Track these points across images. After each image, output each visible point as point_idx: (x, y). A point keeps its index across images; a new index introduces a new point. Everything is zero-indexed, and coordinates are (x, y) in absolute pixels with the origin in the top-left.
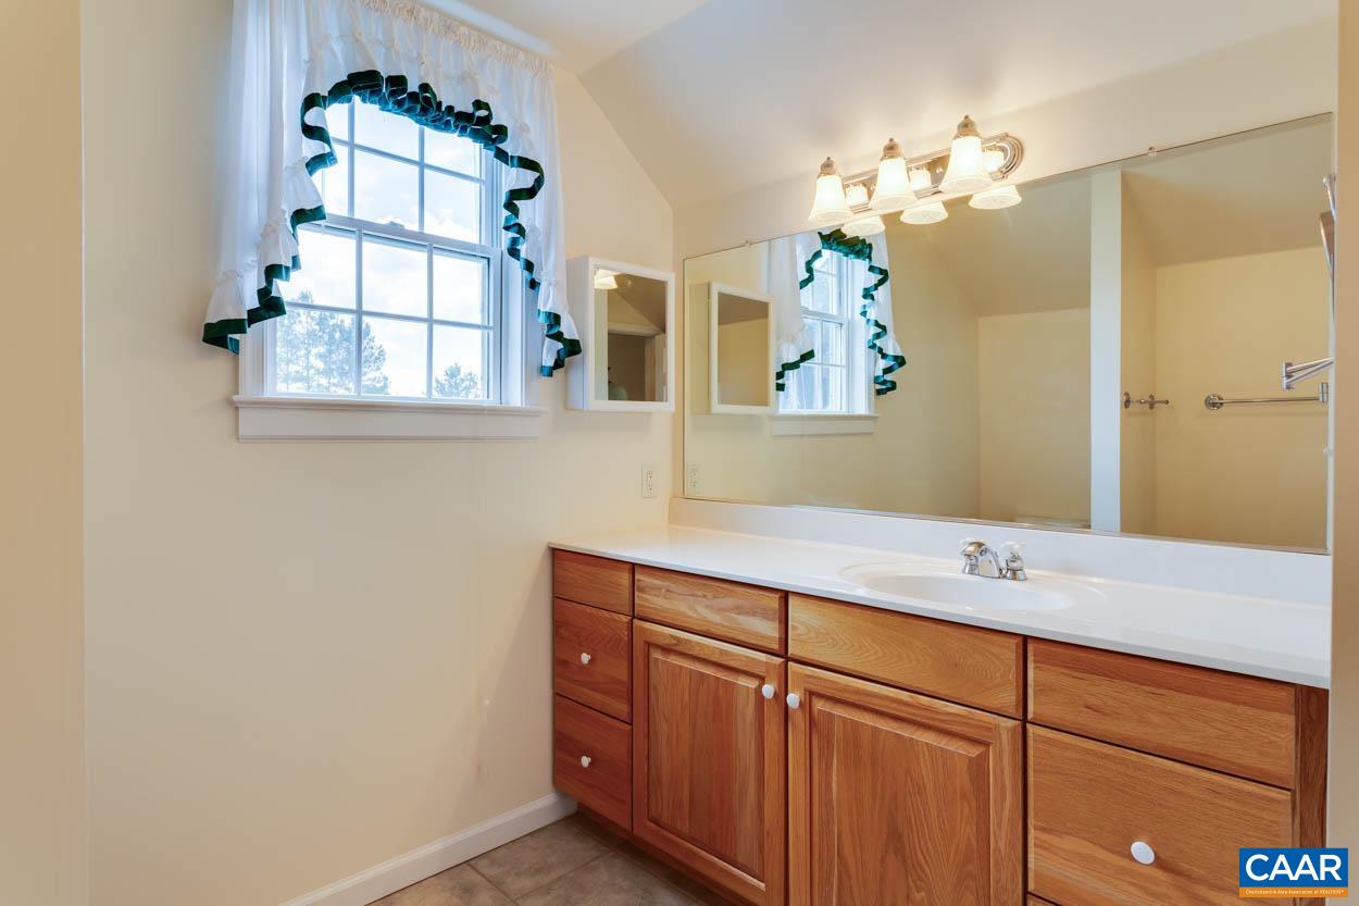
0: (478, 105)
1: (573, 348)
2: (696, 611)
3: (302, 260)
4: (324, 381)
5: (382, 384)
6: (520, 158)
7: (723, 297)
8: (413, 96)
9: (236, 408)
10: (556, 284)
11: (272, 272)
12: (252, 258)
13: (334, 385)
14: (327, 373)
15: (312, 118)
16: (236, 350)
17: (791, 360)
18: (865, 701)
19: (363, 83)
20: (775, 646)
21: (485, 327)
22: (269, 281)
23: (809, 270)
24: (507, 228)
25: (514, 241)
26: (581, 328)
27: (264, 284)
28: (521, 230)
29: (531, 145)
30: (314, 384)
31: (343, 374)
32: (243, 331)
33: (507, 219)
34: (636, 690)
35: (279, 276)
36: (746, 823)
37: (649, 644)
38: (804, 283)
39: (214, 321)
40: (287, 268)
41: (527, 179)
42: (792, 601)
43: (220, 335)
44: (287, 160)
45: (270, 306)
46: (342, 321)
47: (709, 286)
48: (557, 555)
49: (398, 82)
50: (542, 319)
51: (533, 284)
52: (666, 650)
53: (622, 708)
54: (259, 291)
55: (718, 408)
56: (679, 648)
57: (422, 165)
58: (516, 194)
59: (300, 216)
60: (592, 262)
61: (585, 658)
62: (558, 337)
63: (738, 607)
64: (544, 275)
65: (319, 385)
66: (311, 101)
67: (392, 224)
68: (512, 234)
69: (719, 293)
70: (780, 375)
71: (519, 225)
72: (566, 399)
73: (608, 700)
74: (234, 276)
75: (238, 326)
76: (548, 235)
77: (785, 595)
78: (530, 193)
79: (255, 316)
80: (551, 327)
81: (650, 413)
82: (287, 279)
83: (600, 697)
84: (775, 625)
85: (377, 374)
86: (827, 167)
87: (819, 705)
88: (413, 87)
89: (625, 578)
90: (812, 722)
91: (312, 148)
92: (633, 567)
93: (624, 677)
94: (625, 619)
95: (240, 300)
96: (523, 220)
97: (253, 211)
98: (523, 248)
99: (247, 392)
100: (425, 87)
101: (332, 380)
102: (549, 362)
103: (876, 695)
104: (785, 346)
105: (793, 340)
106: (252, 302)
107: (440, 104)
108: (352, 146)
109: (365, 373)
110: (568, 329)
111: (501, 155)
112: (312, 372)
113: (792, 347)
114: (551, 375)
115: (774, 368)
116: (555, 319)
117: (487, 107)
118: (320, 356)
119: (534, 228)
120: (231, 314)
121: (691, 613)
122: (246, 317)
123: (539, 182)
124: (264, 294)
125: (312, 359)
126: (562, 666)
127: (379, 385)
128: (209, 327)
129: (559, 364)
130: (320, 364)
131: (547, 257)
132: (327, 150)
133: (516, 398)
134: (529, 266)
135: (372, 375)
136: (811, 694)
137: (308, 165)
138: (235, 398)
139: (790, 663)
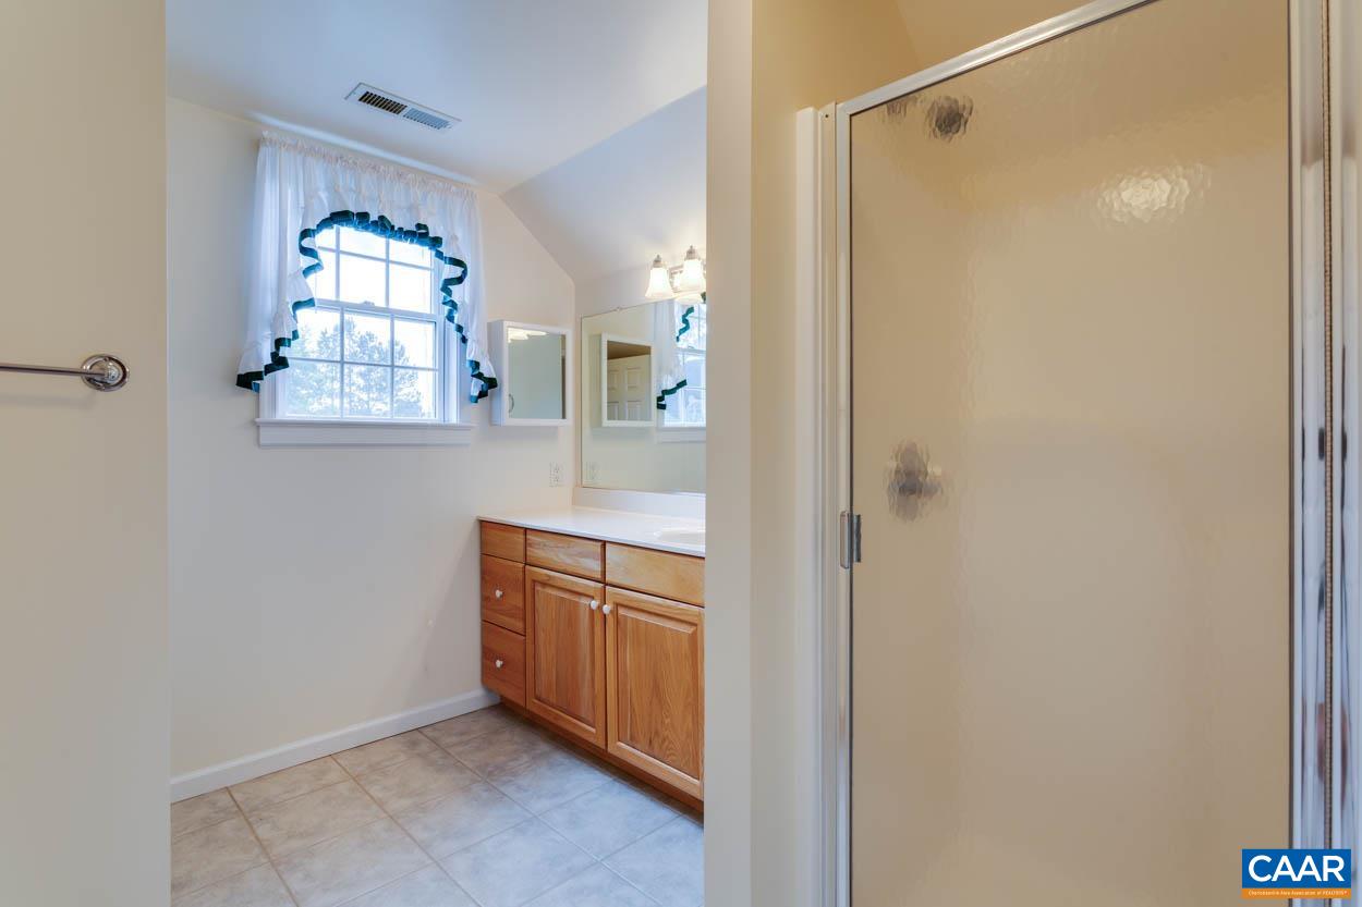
0: (419, 226)
1: (492, 383)
2: (557, 556)
3: (300, 333)
4: (364, 396)
5: (415, 398)
6: (451, 259)
7: (610, 343)
8: (375, 223)
9: (258, 426)
10: (478, 342)
11: (279, 342)
12: (268, 332)
13: (373, 399)
14: (368, 389)
15: (306, 243)
16: (258, 390)
17: (669, 388)
18: (642, 606)
19: (339, 217)
20: (599, 576)
21: (433, 370)
22: (277, 348)
23: (685, 321)
24: (444, 303)
25: (450, 312)
26: (498, 369)
27: (274, 350)
28: (454, 305)
29: (458, 248)
30: (356, 399)
31: (381, 390)
32: (262, 379)
33: (445, 298)
34: (527, 613)
35: (283, 345)
36: (585, 692)
37: (534, 581)
38: (683, 331)
39: (243, 373)
40: (289, 340)
41: (457, 271)
42: (608, 545)
43: (247, 381)
44: (290, 268)
45: (279, 362)
46: (380, 344)
47: (600, 335)
48: (484, 525)
49: (363, 216)
50: (467, 364)
51: (464, 340)
52: (544, 584)
53: (519, 625)
54: (272, 354)
55: (606, 423)
56: (551, 582)
57: (387, 261)
58: (449, 282)
59: (297, 305)
60: (506, 323)
61: (498, 593)
62: (480, 376)
63: (580, 553)
64: (469, 336)
65: (360, 400)
66: (305, 234)
67: (366, 302)
68: (447, 308)
69: (608, 342)
70: (660, 399)
71: (453, 302)
72: (490, 418)
73: (512, 621)
74: (255, 345)
75: (258, 376)
76: (473, 307)
77: (604, 543)
78: (460, 280)
79: (269, 369)
80: (474, 370)
81: (556, 427)
82: (289, 346)
83: (507, 619)
84: (599, 562)
85: (411, 390)
86: (657, 262)
87: (622, 611)
88: (374, 217)
89: (520, 538)
90: (618, 622)
91: (306, 261)
92: (526, 530)
93: (521, 605)
94: (521, 565)
95: (259, 359)
96: (455, 298)
97: (268, 303)
98: (456, 316)
99: (265, 416)
100: (382, 218)
101: (371, 395)
102: (476, 394)
103: (645, 602)
104: (665, 377)
105: (671, 373)
106: (268, 360)
107: (393, 227)
108: (338, 252)
109: (401, 389)
110: (487, 369)
111: (439, 255)
112: (354, 388)
113: (670, 378)
114: (476, 402)
115: (656, 393)
116: (476, 365)
117: (425, 227)
118: (361, 375)
119: (463, 303)
120: (254, 369)
121: (555, 558)
122: (263, 369)
123: (465, 273)
124: (274, 355)
125: (354, 377)
126: (486, 600)
127: (412, 400)
128: (240, 376)
129: (482, 394)
130: (361, 382)
131: (472, 322)
132: (317, 261)
133: (454, 418)
134: (460, 329)
135: (406, 391)
136: (617, 605)
137: (304, 272)
138: (257, 420)
139: (607, 587)
